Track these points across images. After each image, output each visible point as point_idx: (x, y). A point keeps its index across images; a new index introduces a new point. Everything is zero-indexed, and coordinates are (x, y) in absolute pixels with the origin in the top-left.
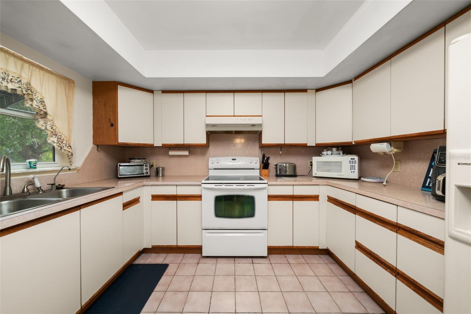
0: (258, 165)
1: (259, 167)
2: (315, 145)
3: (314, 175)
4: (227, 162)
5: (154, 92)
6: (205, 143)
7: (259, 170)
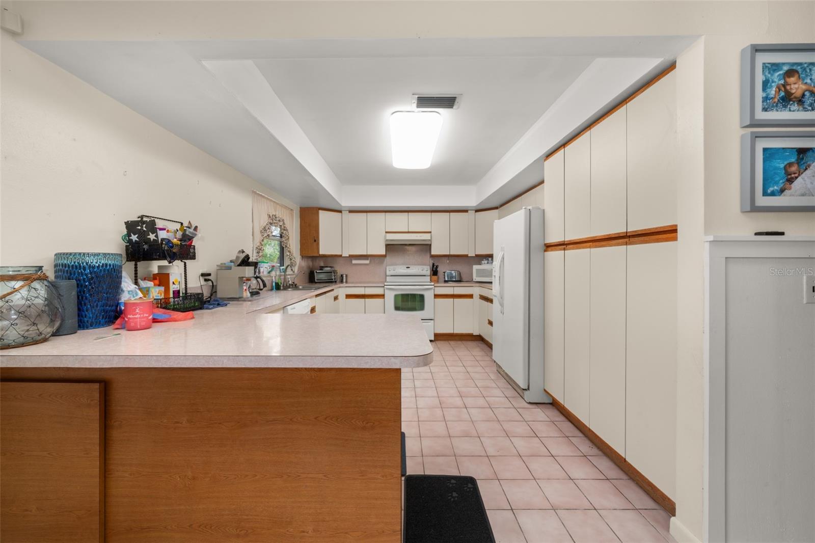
0: (428, 273)
1: (429, 274)
2: (474, 255)
3: (474, 280)
4: (402, 270)
5: (343, 212)
6: (385, 253)
7: (429, 277)
